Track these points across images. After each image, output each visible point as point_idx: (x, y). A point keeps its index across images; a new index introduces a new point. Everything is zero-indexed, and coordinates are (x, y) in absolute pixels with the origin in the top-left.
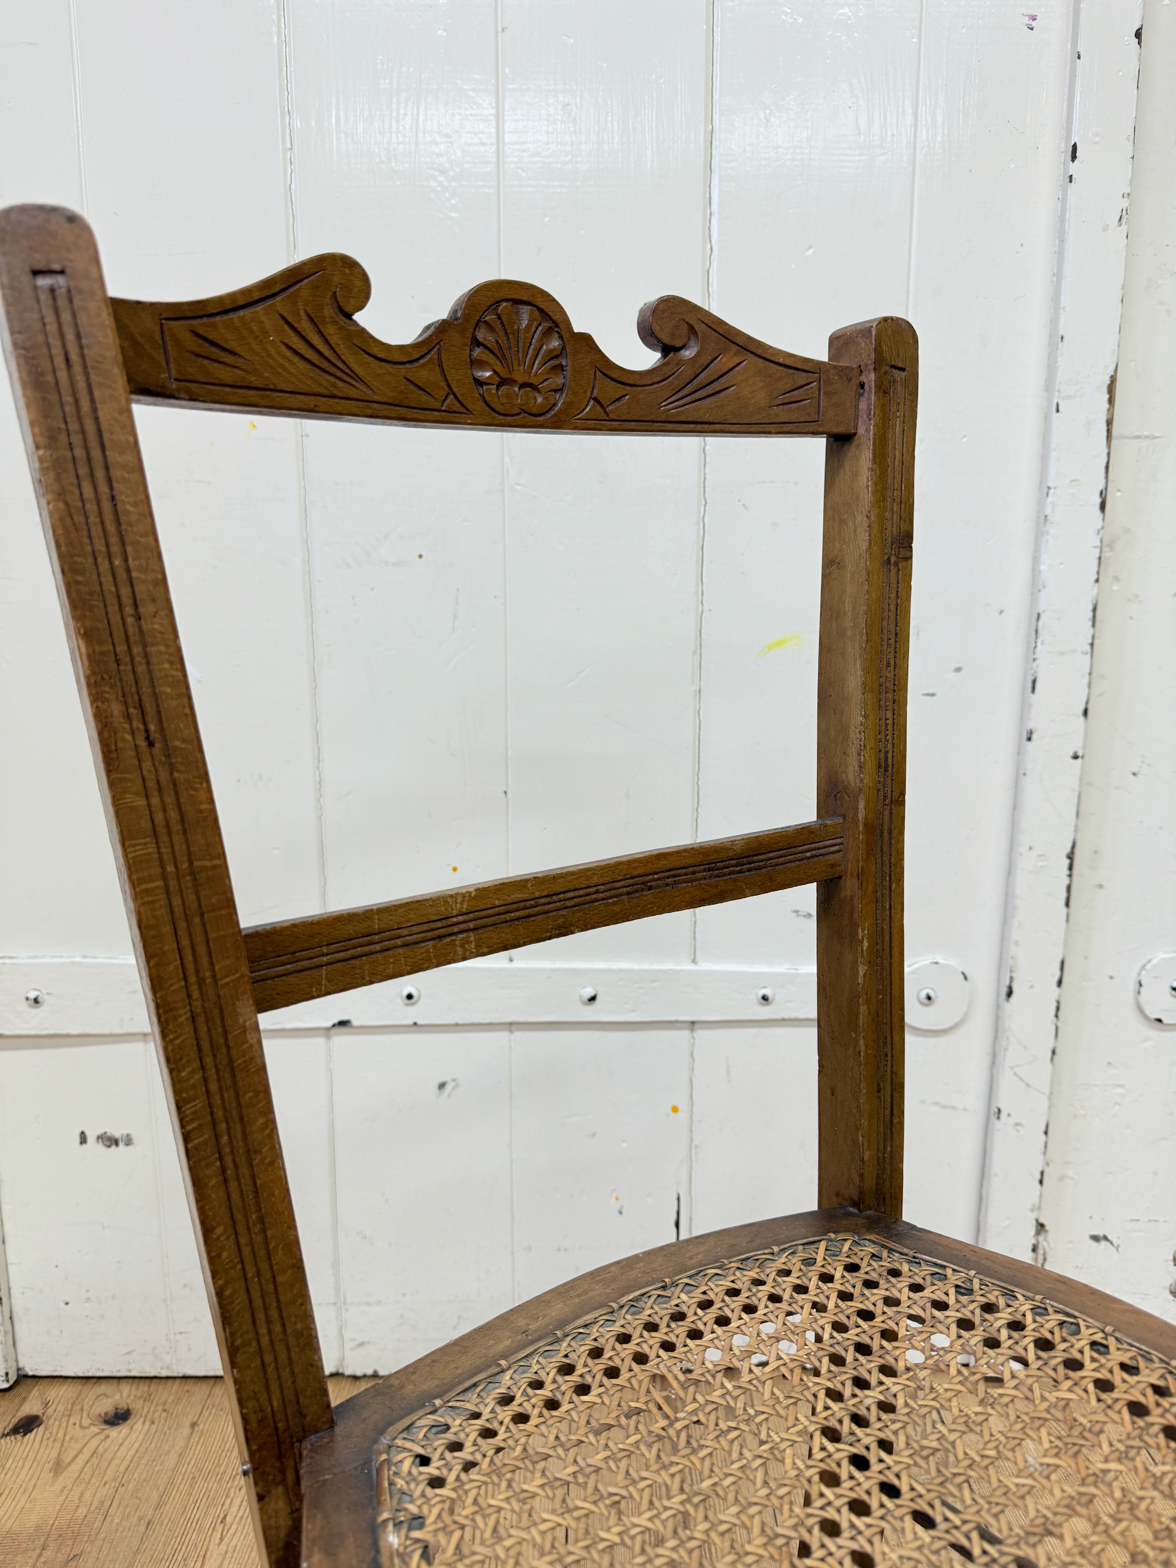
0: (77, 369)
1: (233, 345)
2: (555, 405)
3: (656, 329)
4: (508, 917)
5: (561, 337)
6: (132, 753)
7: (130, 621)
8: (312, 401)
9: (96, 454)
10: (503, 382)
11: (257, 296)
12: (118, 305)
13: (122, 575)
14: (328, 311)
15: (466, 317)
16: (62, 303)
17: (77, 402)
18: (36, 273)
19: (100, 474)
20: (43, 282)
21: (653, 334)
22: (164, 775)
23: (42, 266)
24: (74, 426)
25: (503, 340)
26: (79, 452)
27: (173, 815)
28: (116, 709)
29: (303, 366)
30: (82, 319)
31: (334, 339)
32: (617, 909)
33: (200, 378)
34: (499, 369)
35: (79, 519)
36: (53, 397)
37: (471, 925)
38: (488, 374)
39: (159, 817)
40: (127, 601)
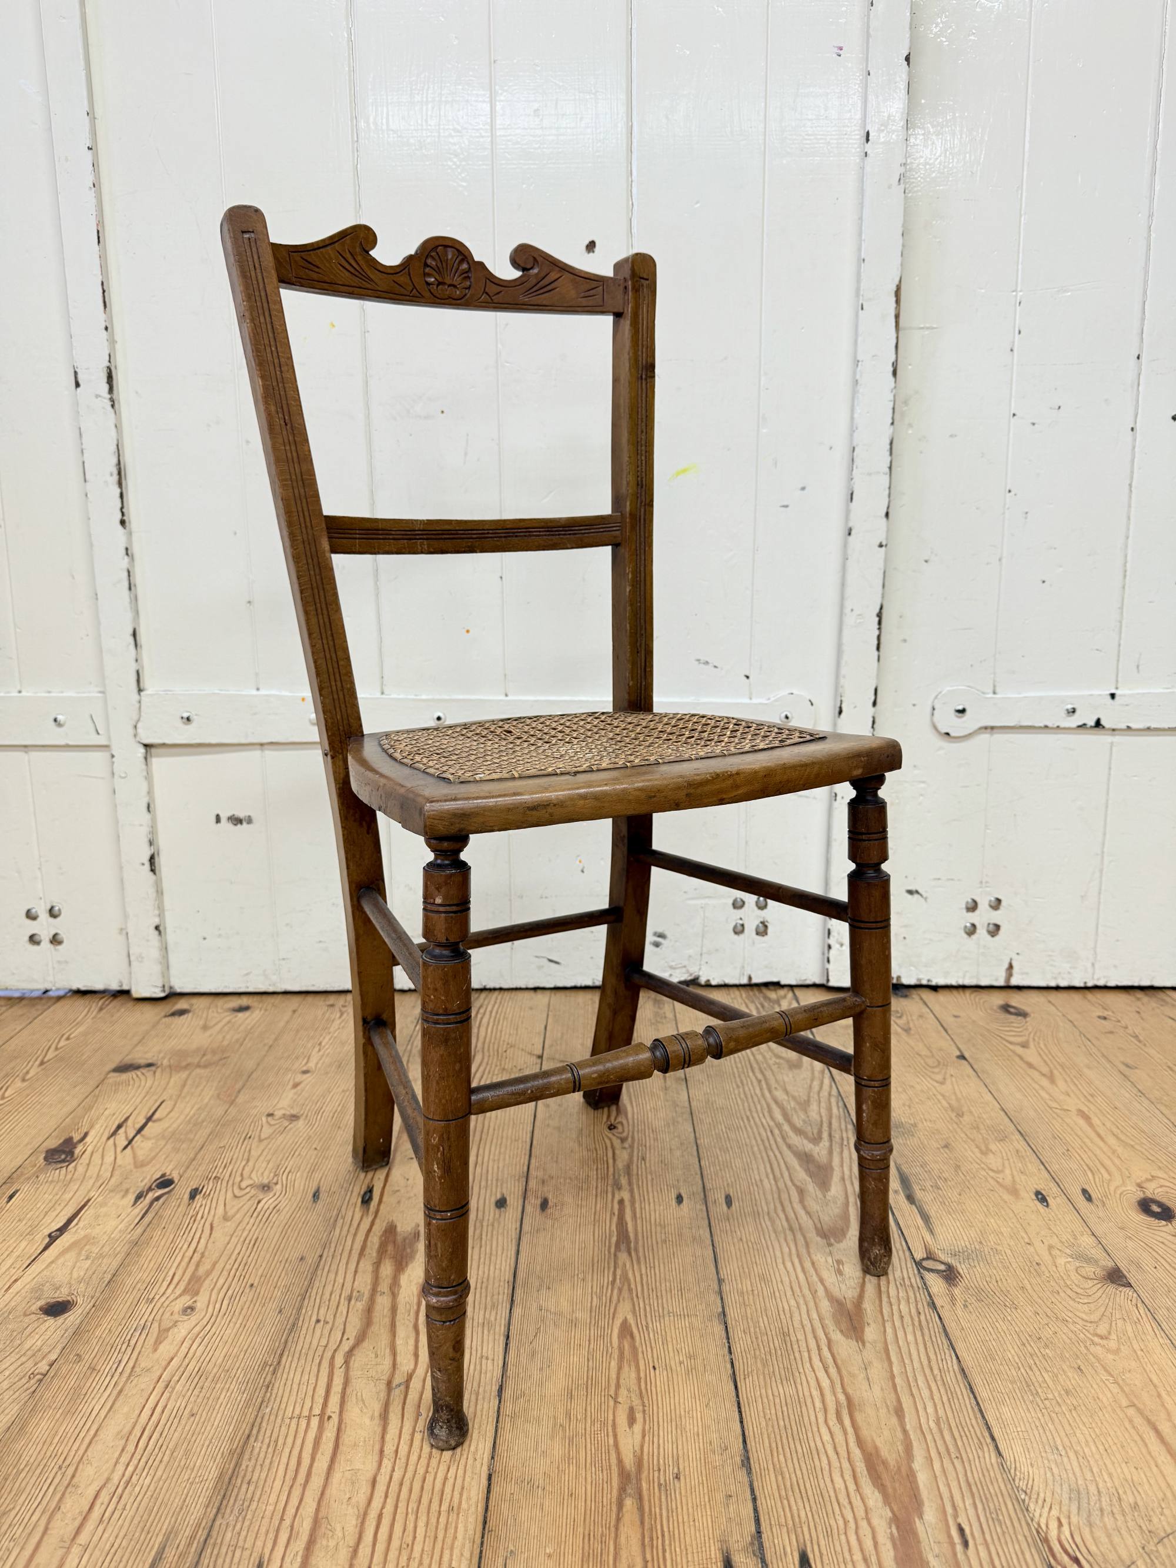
0: (258, 271)
1: (318, 263)
2: (465, 295)
3: (517, 260)
4: (443, 536)
5: (468, 263)
6: (278, 427)
7: (278, 373)
8: (351, 289)
9: (265, 305)
10: (439, 283)
11: (327, 242)
12: (274, 245)
13: (275, 354)
14: (358, 250)
15: (422, 254)
16: (253, 244)
17: (258, 284)
18: (244, 232)
19: (267, 313)
20: (246, 236)
21: (515, 262)
22: (291, 438)
23: (246, 229)
24: (257, 293)
25: (439, 265)
26: (259, 304)
27: (295, 455)
28: (273, 408)
29: (347, 274)
30: (261, 251)
31: (361, 262)
32: (499, 543)
33: (304, 277)
34: (438, 278)
35: (259, 330)
36: (250, 282)
37: (425, 537)
38: (433, 280)
39: (289, 455)
40: (277, 365)
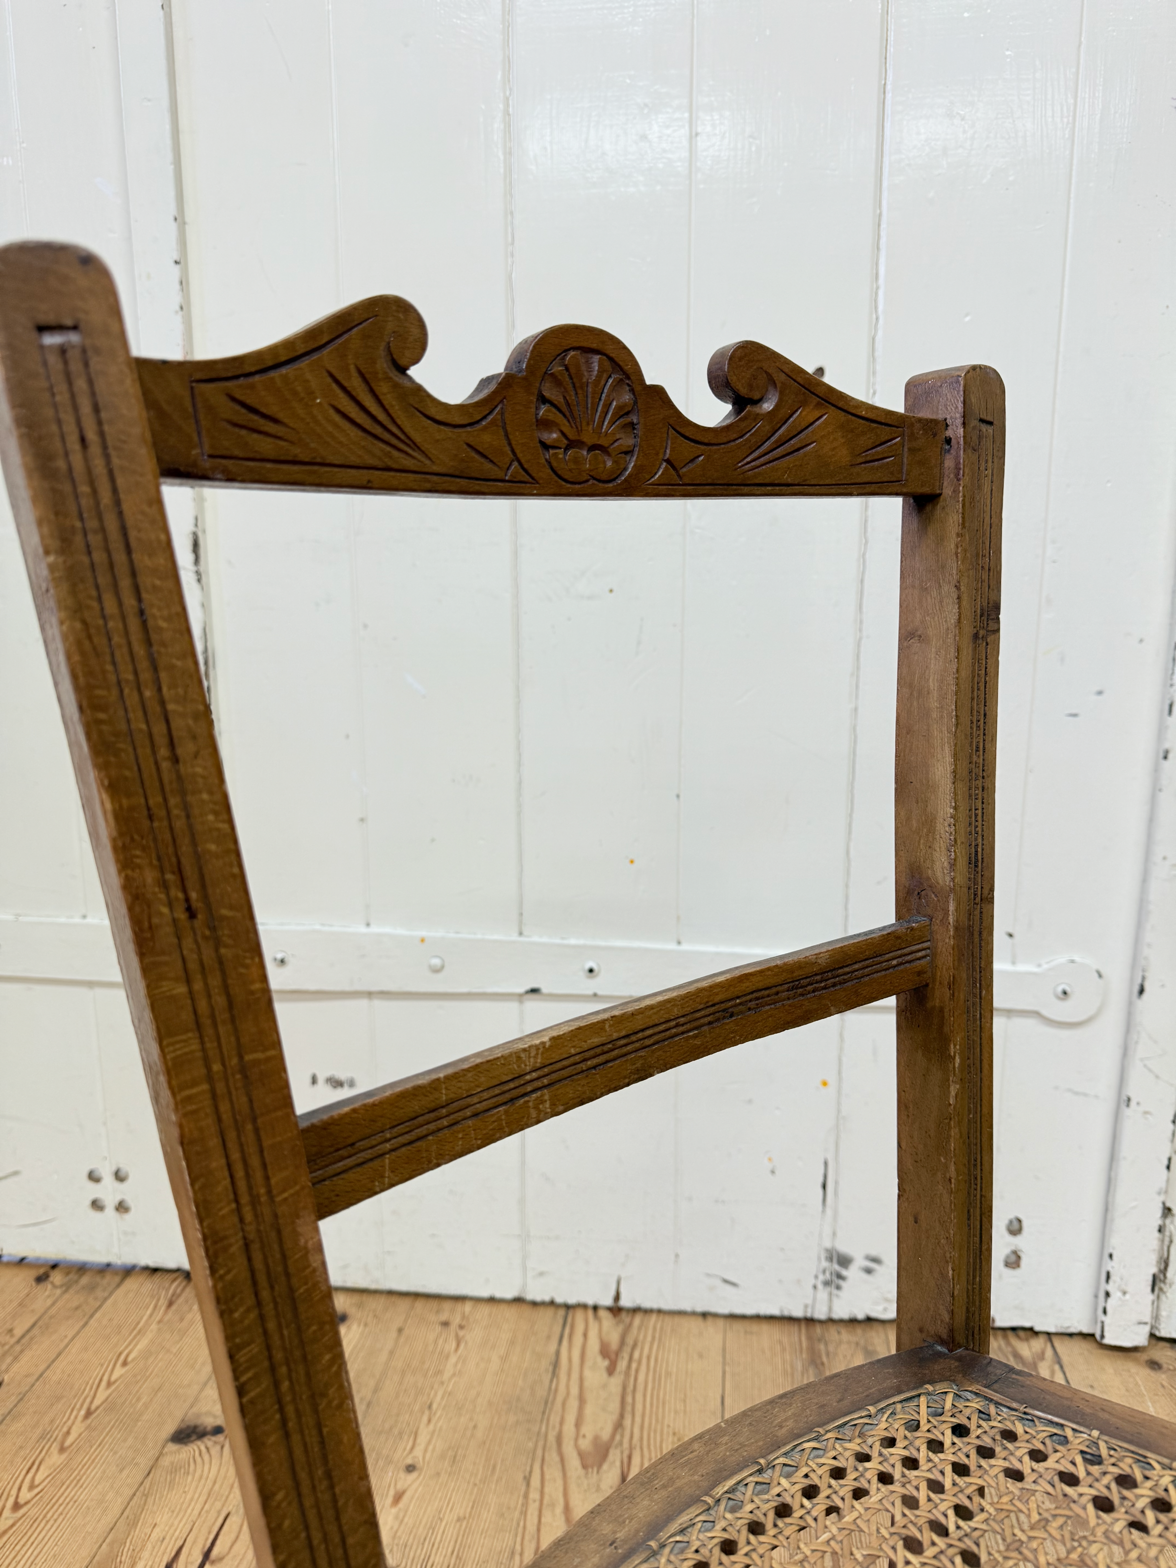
0: (95, 449)
1: (273, 410)
2: (625, 469)
3: (733, 380)
4: (583, 1066)
5: (632, 391)
6: (169, 929)
7: (165, 765)
8: (365, 474)
9: (120, 557)
10: (572, 444)
11: (301, 349)
12: (144, 366)
13: (154, 708)
14: (382, 365)
15: (532, 368)
16: (76, 366)
17: (95, 492)
18: (42, 329)
19: (125, 583)
20: (51, 340)
21: (728, 384)
22: (208, 953)
23: (50, 319)
24: (92, 524)
25: (572, 398)
26: (99, 556)
27: (220, 1001)
28: (150, 876)
29: (354, 432)
30: (101, 385)
31: (389, 399)
32: (698, 1042)
33: (237, 452)
34: (567, 429)
35: (100, 641)
36: (67, 488)
37: (546, 1081)
38: (555, 436)
39: (203, 1005)
40: (161, 740)
